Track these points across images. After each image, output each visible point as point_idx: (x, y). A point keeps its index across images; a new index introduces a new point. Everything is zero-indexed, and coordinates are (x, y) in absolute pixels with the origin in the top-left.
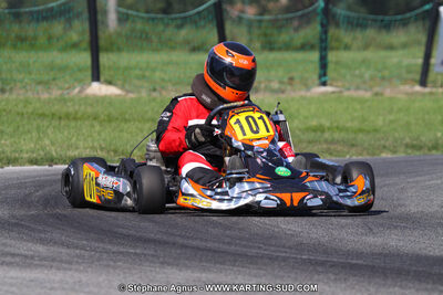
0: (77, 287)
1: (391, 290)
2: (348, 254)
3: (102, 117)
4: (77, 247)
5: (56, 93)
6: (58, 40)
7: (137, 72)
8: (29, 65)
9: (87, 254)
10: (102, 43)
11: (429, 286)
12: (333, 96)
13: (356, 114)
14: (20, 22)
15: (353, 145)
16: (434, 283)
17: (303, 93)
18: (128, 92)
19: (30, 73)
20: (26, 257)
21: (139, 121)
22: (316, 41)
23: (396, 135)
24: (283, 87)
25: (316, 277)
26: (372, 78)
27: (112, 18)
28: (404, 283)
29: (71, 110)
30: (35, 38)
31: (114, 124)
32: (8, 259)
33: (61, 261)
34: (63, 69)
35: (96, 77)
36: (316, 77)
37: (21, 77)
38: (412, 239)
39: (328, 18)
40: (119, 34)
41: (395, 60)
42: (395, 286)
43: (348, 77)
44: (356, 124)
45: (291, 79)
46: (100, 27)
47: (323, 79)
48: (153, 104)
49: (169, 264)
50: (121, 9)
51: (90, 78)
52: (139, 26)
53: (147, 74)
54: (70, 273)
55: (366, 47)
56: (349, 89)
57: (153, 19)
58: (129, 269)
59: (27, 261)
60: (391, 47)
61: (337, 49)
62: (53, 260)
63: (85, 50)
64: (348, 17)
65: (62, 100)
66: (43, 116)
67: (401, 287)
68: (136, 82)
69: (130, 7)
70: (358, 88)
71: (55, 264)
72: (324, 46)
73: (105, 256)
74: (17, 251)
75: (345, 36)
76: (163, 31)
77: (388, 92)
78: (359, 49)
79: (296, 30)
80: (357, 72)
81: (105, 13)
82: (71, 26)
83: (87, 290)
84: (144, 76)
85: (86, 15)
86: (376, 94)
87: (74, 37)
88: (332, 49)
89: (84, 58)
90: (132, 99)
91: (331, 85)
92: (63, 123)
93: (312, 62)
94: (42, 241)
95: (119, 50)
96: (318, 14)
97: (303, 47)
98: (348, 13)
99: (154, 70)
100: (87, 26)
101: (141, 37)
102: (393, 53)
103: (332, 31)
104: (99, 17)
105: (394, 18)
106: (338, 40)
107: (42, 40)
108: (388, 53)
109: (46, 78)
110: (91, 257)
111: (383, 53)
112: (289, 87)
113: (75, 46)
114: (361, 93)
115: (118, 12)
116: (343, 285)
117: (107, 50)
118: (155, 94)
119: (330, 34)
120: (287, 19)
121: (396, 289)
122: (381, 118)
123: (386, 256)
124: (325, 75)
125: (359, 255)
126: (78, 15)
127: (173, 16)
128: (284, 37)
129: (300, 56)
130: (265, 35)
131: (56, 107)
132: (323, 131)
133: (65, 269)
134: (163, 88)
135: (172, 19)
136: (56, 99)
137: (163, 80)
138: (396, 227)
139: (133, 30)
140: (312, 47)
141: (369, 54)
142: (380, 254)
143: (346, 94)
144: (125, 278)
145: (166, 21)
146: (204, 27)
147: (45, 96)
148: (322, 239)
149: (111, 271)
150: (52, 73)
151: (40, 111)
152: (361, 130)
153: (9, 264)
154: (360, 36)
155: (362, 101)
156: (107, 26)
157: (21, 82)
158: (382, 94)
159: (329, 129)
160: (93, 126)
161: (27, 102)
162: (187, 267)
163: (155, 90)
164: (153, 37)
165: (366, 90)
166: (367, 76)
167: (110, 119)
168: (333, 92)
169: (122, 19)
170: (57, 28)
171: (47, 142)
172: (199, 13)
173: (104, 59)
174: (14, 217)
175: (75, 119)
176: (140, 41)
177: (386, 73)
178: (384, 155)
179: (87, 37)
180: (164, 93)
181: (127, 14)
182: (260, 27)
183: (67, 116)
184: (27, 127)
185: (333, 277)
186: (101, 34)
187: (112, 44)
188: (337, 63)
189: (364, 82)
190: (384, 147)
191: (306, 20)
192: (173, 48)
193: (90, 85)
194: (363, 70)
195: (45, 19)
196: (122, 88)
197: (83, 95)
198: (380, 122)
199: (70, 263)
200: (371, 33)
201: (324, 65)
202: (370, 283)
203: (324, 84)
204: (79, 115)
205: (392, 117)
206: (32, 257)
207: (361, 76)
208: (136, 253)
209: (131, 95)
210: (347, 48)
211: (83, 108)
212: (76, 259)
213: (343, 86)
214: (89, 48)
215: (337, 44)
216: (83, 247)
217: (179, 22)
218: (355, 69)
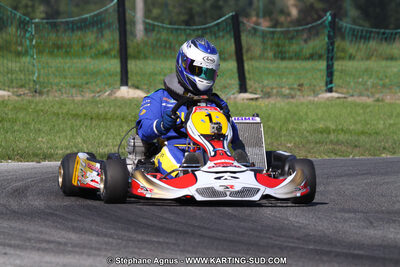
2: (351, 245)
3: (130, 117)
4: (106, 236)
5: (88, 96)
6: (91, 48)
8: (64, 70)
9: (114, 241)
10: (130, 51)
12: (338, 101)
13: (359, 118)
14: (57, 31)
15: (356, 146)
17: (311, 98)
19: (65, 78)
20: (60, 243)
22: (323, 51)
23: (395, 137)
24: (293, 93)
26: (374, 86)
27: (140, 28)
29: (101, 111)
30: (70, 46)
32: (44, 245)
33: (91, 248)
34: (95, 74)
35: (124, 81)
36: (323, 84)
37: (57, 80)
39: (335, 31)
40: (145, 44)
41: (395, 70)
43: (352, 84)
44: (359, 127)
45: (301, 85)
46: (129, 37)
47: (330, 86)
50: (148, 21)
51: (119, 83)
52: (164, 36)
54: (99, 259)
55: (368, 58)
56: (352, 96)
57: (177, 29)
59: (60, 248)
60: (392, 58)
61: (343, 58)
62: (84, 247)
63: (115, 57)
64: (354, 30)
65: (94, 102)
66: (76, 116)
69: (155, 19)
70: (360, 95)
71: (86, 250)
72: (330, 57)
73: (131, 243)
74: (52, 239)
75: (351, 49)
77: (388, 99)
78: (362, 59)
79: (306, 41)
80: (360, 80)
81: (134, 23)
82: (102, 36)
85: (116, 25)
86: (378, 100)
87: (106, 45)
88: (338, 59)
89: (114, 65)
91: (336, 92)
92: (94, 123)
93: (320, 70)
94: (74, 230)
95: (145, 58)
96: (325, 27)
97: (311, 57)
98: (353, 27)
100: (117, 36)
101: (165, 46)
102: (393, 63)
103: (338, 42)
104: (128, 27)
105: (395, 31)
106: (343, 50)
107: (76, 48)
108: (389, 63)
109: (79, 82)
110: (118, 244)
111: (384, 63)
112: (298, 93)
113: (106, 53)
114: (364, 99)
115: (145, 23)
117: (136, 58)
119: (336, 44)
120: (297, 31)
122: (382, 122)
123: (385, 247)
124: (331, 82)
125: (361, 246)
126: (109, 26)
127: (195, 27)
128: (295, 47)
129: (309, 64)
130: (278, 45)
131: (88, 108)
132: (329, 133)
133: (94, 255)
135: (194, 30)
136: (88, 101)
138: (394, 221)
139: (158, 40)
140: (320, 57)
141: (372, 64)
142: (380, 246)
143: (350, 99)
145: (188, 31)
146: (223, 37)
147: (78, 98)
150: (85, 77)
151: (74, 112)
152: (363, 133)
153: (45, 250)
154: (363, 47)
155: (365, 106)
156: (135, 36)
157: (57, 85)
158: (383, 100)
159: (334, 131)
160: (121, 126)
161: (62, 103)
164: (177, 46)
165: (368, 96)
166: (369, 83)
168: (338, 98)
169: (149, 29)
170: (90, 37)
171: (80, 140)
172: (218, 24)
173: (132, 65)
174: (50, 207)
175: (105, 119)
176: (165, 50)
177: (387, 81)
178: (383, 155)
179: (117, 45)
181: (154, 25)
182: (273, 38)
183: (98, 117)
184: (61, 126)
186: (129, 42)
187: (139, 52)
188: (342, 71)
189: (367, 90)
190: (384, 148)
191: (314, 32)
193: (119, 88)
194: (366, 78)
195: (80, 28)
196: (147, 91)
197: (112, 98)
198: (381, 126)
199: (99, 249)
200: (373, 44)
201: (330, 73)
203: (330, 90)
204: (109, 116)
205: (392, 122)
206: (66, 244)
207: (365, 84)
208: (158, 242)
210: (351, 58)
211: (112, 109)
212: (104, 246)
213: (348, 93)
214: (118, 55)
215: (342, 55)
216: (111, 236)
217: (200, 32)
218: (359, 78)
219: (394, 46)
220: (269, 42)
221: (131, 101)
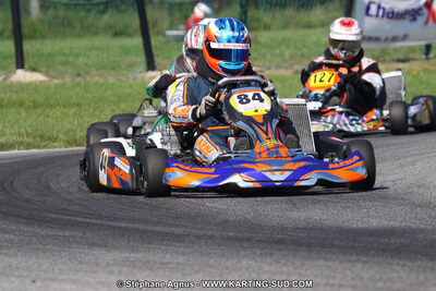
0: (7, 271)
1: (316, 262)
2: (274, 229)
3: (28, 103)
4: (6, 232)
7: (61, 58)
9: (16, 239)
10: (25, 30)
11: (353, 258)
16: (357, 255)
18: (53, 78)
21: (64, 107)
25: (242, 253)
26: (292, 57)
27: (34, 5)
28: (328, 256)
31: (39, 111)
35: (20, 64)
38: (336, 212)
40: (41, 22)
41: (314, 38)
42: (320, 259)
43: (268, 56)
46: (23, 15)
48: (78, 89)
49: (97, 245)
51: (14, 66)
52: (61, 13)
53: (70, 60)
55: (286, 26)
56: (269, 69)
57: (75, 5)
58: (58, 251)
60: (310, 26)
61: (257, 29)
63: (8, 38)
67: (325, 259)
68: (60, 68)
70: (278, 67)
73: (34, 240)
75: (266, 18)
76: (86, 17)
78: (278, 29)
80: (277, 51)
83: (17, 274)
84: (67, 63)
85: (8, 4)
86: (297, 72)
88: (252, 30)
89: (8, 46)
90: (56, 85)
95: (43, 37)
99: (77, 56)
100: (9, 15)
101: (63, 24)
102: (311, 32)
103: (251, 12)
106: (258, 20)
108: (307, 31)
110: (20, 241)
111: (302, 32)
114: (282, 72)
116: (269, 260)
117: (30, 38)
118: (79, 80)
119: (249, 14)
121: (321, 262)
123: (310, 229)
125: (283, 229)
134: (87, 73)
137: (86, 65)
138: (319, 202)
139: (56, 17)
141: (288, 33)
143: (267, 72)
144: (54, 260)
145: (88, 6)
146: (126, 11)
148: (247, 216)
149: (41, 253)
154: (279, 16)
155: (283, 80)
156: (30, 14)
160: (18, 113)
162: (115, 247)
163: (79, 75)
164: (76, 23)
165: (287, 69)
166: (287, 54)
167: (36, 105)
169: (44, 7)
173: (27, 46)
175: (2, 106)
176: (63, 27)
177: (306, 51)
179: (10, 26)
180: (88, 78)
182: (181, 10)
185: (259, 252)
186: (23, 21)
187: (35, 32)
188: (257, 43)
189: (285, 61)
191: (226, 1)
192: (96, 34)
193: (15, 72)
194: (283, 48)
196: (47, 74)
197: (8, 83)
200: (289, 12)
202: (294, 257)
204: (5, 102)
207: (282, 55)
208: (64, 236)
209: (55, 81)
210: (267, 28)
211: (8, 95)
212: (5, 244)
213: (264, 66)
214: (12, 36)
215: (257, 24)
216: (12, 232)
217: (101, 7)
218: (276, 48)
219: (313, 12)
220: (178, 14)
221: (29, 85)
